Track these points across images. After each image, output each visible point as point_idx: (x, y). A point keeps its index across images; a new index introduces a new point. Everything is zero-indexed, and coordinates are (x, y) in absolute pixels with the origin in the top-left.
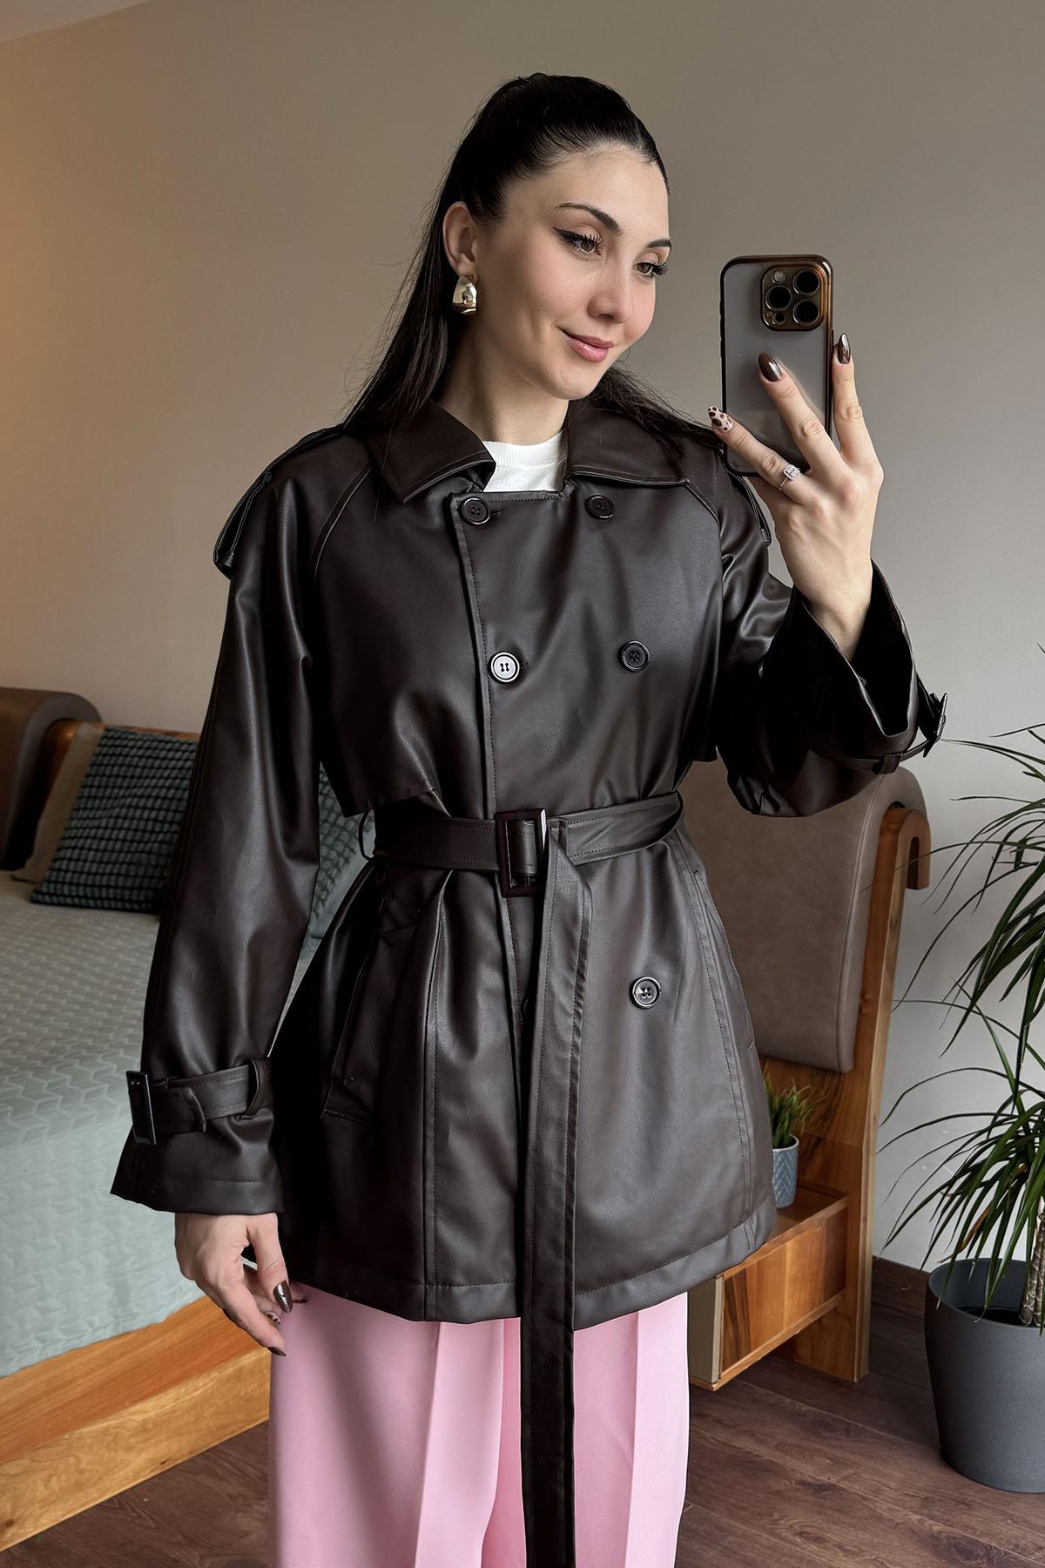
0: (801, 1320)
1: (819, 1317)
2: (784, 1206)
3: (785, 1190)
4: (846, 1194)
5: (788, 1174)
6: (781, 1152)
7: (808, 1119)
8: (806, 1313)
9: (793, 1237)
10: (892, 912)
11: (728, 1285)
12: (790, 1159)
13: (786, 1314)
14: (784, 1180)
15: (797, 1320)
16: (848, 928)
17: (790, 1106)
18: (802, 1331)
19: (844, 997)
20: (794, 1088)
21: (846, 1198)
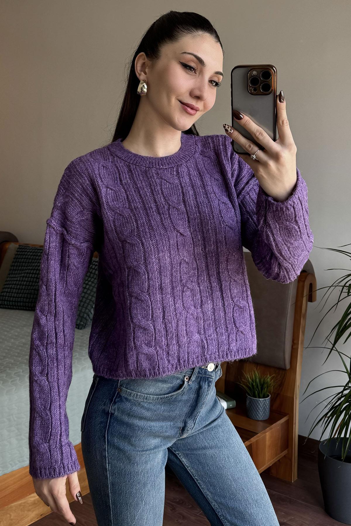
1: (279, 459)
2: (265, 419)
3: (265, 413)
4: (288, 414)
5: (267, 407)
6: (264, 400)
7: (274, 387)
8: (274, 458)
9: (269, 431)
10: (303, 311)
12: (267, 403)
13: (267, 459)
14: (265, 410)
15: (271, 461)
16: (287, 317)
19: (286, 342)
21: (288, 416)
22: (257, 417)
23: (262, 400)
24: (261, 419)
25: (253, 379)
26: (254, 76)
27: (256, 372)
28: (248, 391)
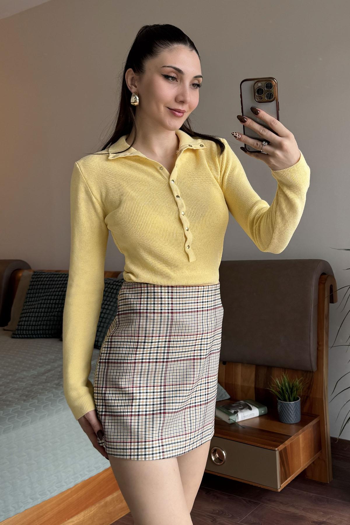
1: (313, 461)
3: (297, 416)
5: (298, 410)
7: (302, 390)
8: (309, 460)
9: (302, 433)
10: (326, 313)
11: (280, 453)
12: (298, 405)
13: (301, 462)
14: (297, 413)
15: (306, 463)
16: (310, 320)
17: (296, 386)
20: (297, 379)
21: (318, 417)
22: (289, 421)
23: (292, 403)
24: (293, 422)
25: (282, 383)
26: (259, 87)
27: (285, 377)
28: (278, 396)
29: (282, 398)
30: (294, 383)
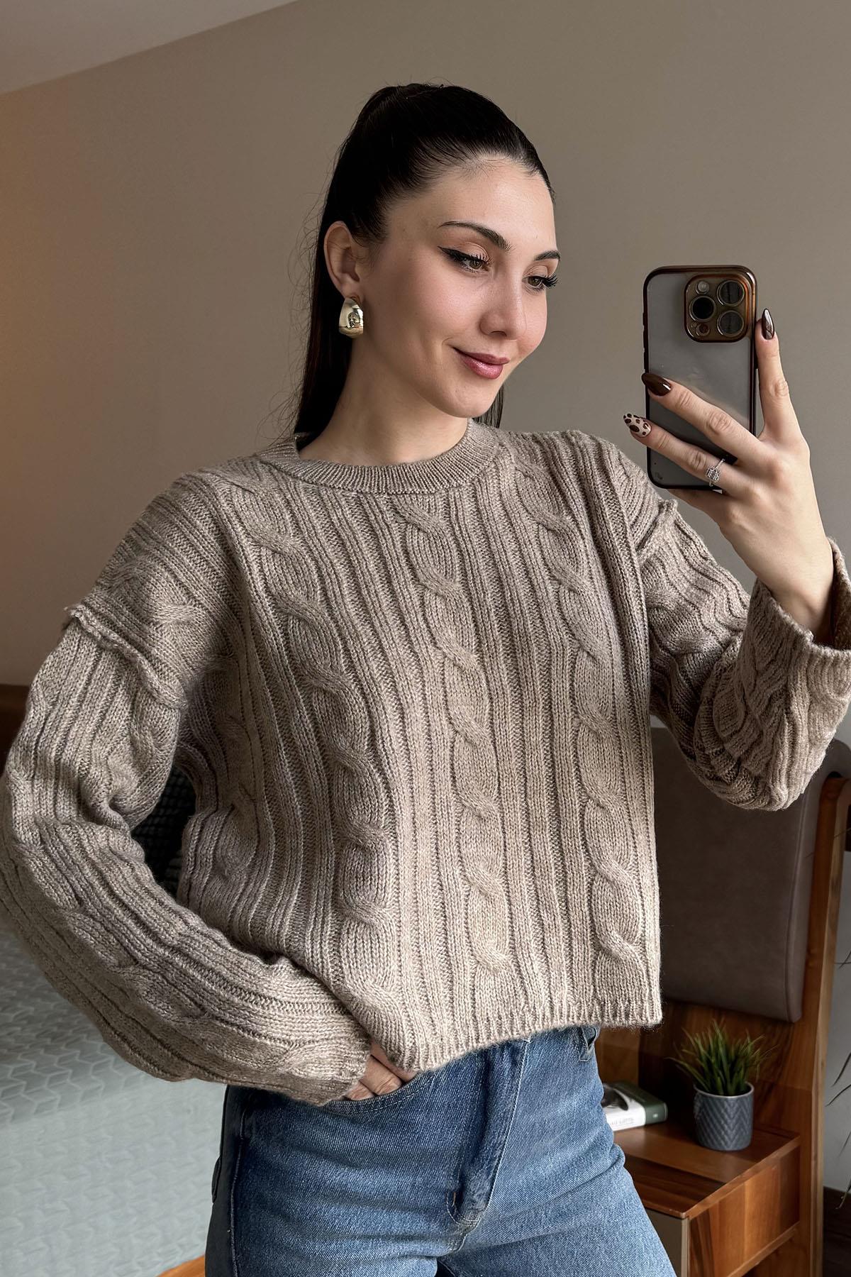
0: (760, 1252)
1: (775, 1248)
2: (740, 1147)
3: (742, 1133)
4: (797, 1134)
5: (744, 1118)
6: (737, 1099)
7: (761, 1066)
8: (766, 1245)
9: (754, 1175)
10: (833, 874)
11: (693, 1225)
12: (747, 1106)
13: (746, 1248)
14: (742, 1124)
15: (757, 1252)
16: (793, 890)
17: (744, 1056)
18: (761, 1263)
19: (792, 952)
20: (748, 1039)
21: (797, 1138)
22: (720, 1144)
23: (732, 1099)
24: (731, 1147)
25: (710, 1047)
26: (702, 293)
27: (718, 1031)
28: (697, 1078)
29: (707, 1086)
30: (742, 1047)
